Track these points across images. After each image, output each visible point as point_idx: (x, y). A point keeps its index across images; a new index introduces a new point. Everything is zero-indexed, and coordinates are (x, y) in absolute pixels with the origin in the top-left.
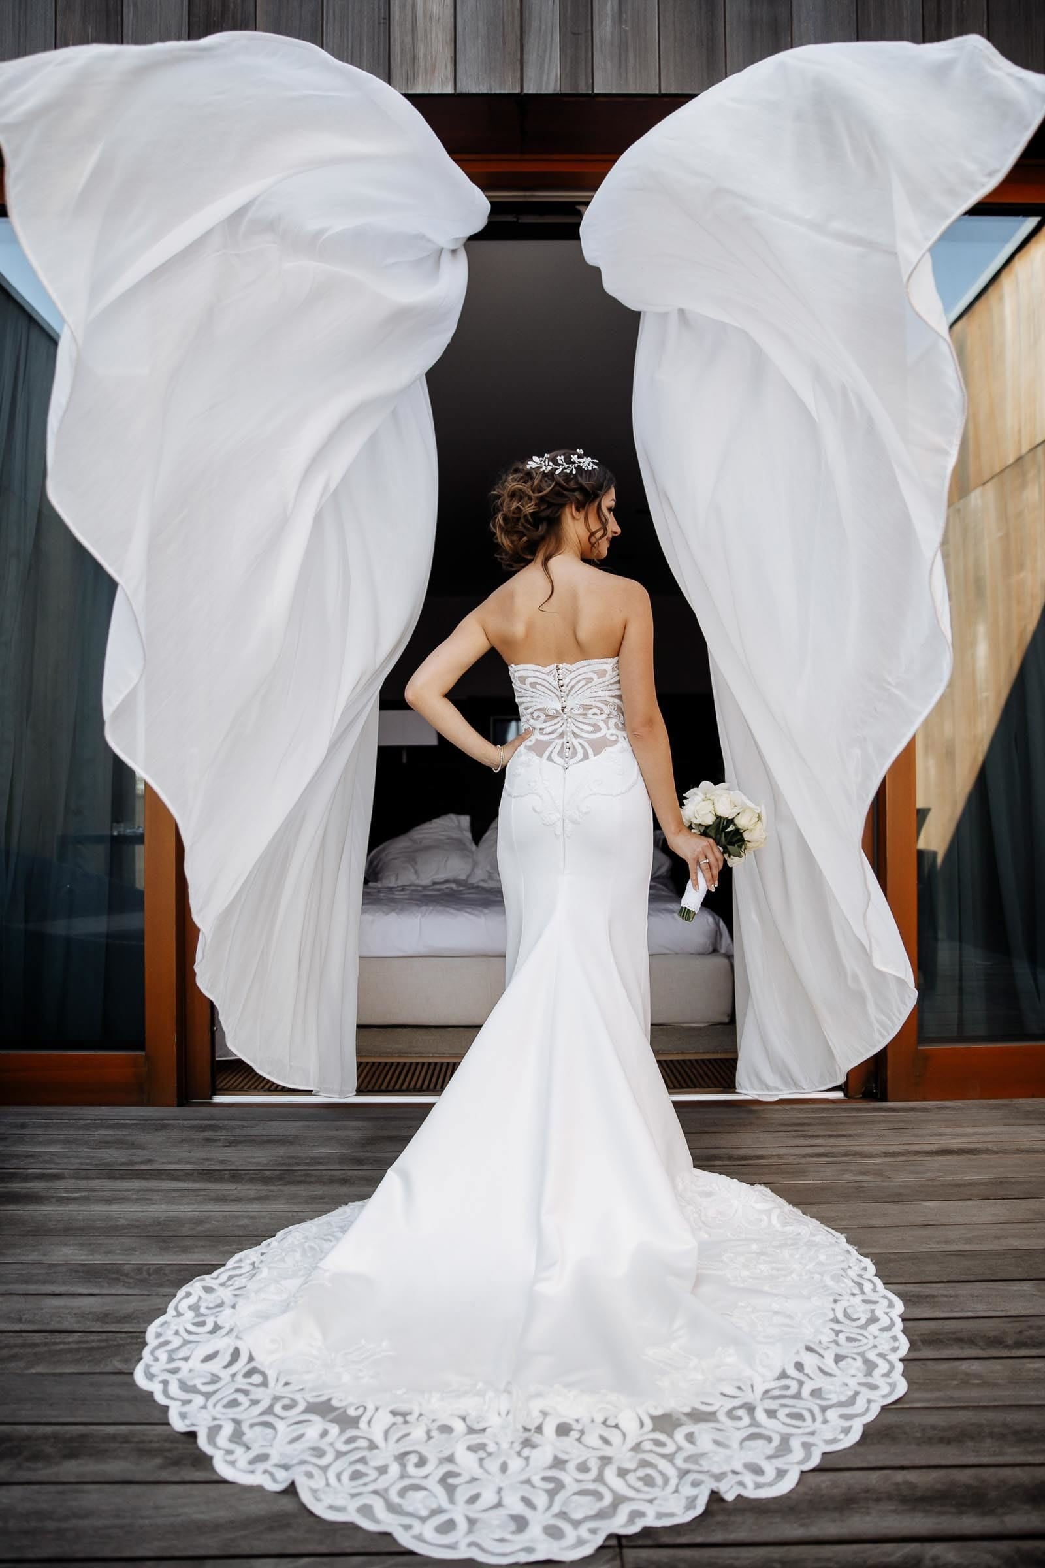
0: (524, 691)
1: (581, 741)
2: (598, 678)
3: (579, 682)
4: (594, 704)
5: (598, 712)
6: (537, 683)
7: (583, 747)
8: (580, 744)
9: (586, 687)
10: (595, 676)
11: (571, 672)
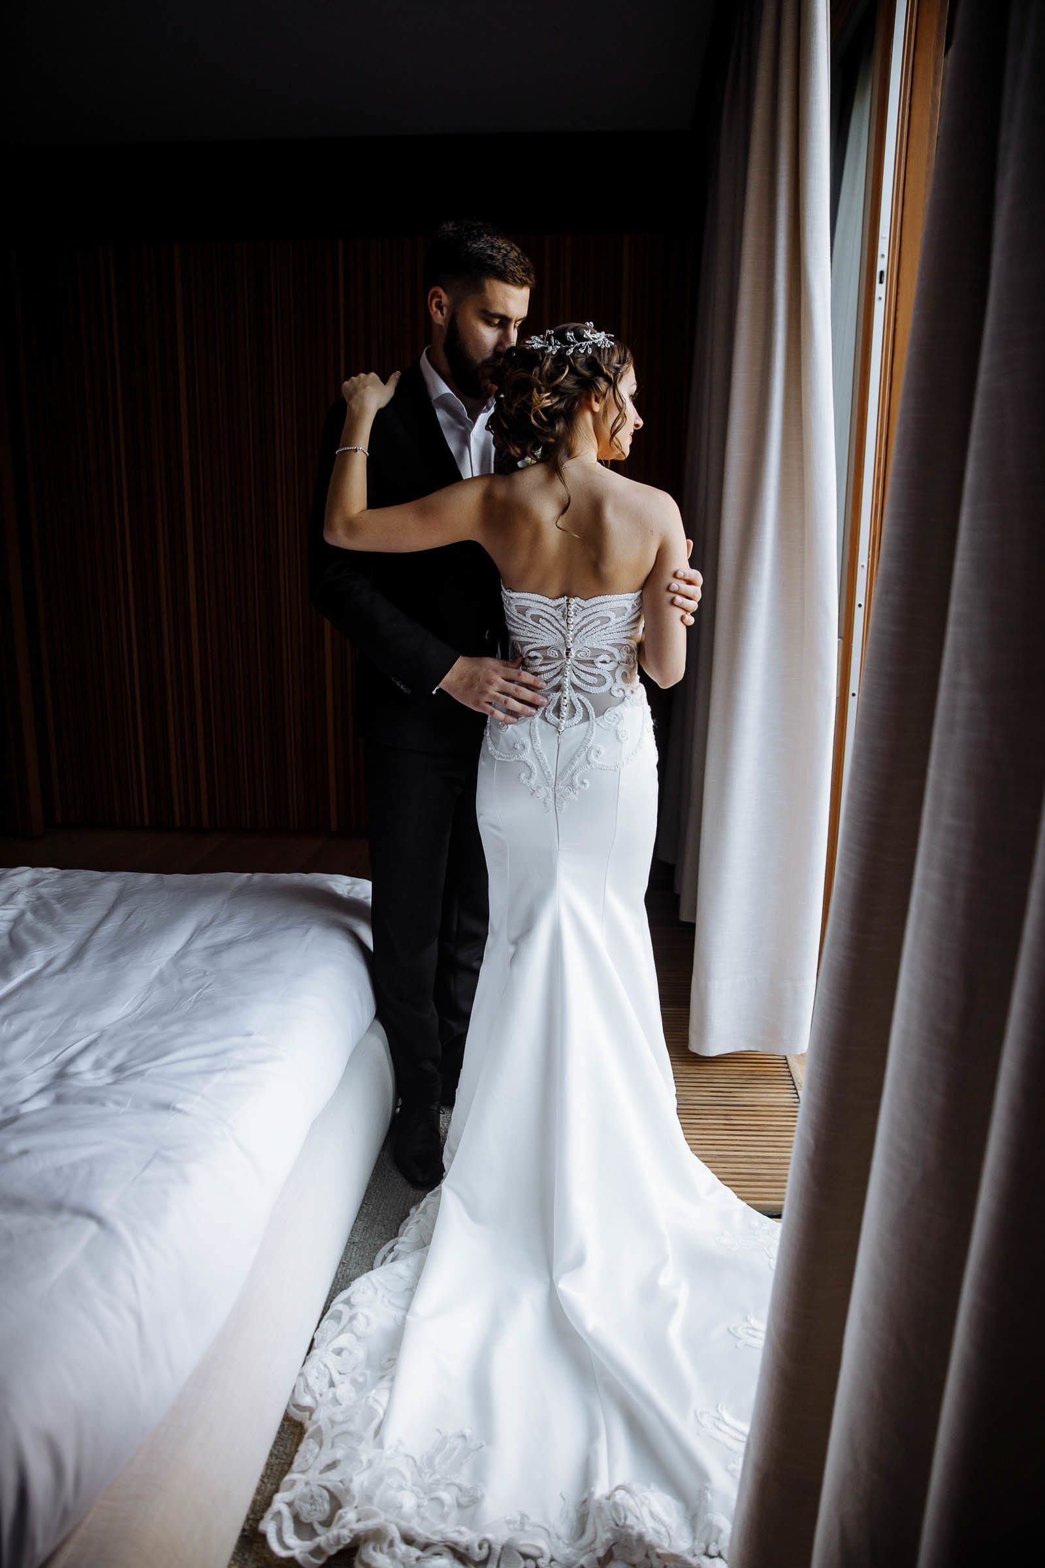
0: (520, 622)
1: (581, 697)
2: (616, 618)
3: (593, 621)
4: (605, 648)
5: (607, 658)
6: (541, 617)
7: (584, 705)
8: (579, 700)
9: (600, 628)
10: (612, 615)
11: (584, 609)
